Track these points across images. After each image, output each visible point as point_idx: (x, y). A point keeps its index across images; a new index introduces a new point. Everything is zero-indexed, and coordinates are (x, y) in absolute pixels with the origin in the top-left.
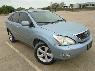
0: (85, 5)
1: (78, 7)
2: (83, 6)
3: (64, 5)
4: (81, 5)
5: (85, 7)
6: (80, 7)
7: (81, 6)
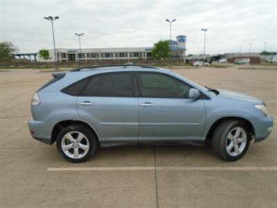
0: (74, 55)
1: (60, 59)
2: (71, 56)
3: (14, 50)
4: (64, 54)
5: (77, 59)
6: (64, 59)
7: (65, 57)
